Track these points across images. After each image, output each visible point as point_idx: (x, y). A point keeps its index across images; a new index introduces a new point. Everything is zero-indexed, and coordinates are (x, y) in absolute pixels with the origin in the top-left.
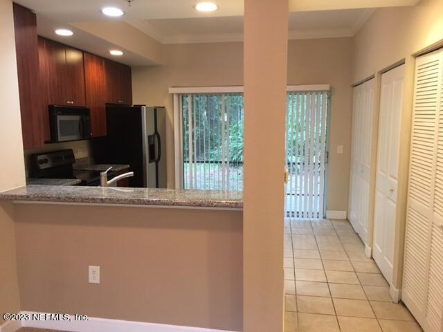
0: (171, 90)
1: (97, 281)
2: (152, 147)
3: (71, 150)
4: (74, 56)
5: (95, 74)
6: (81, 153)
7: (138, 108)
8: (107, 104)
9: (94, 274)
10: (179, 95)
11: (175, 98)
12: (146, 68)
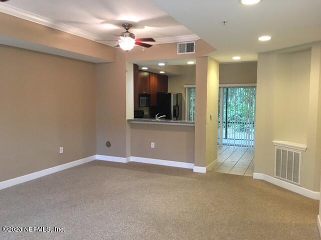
0: (185, 86)
1: (154, 147)
2: (175, 111)
3: (143, 111)
4: (146, 74)
5: (153, 81)
6: (146, 113)
7: (170, 94)
8: (157, 93)
9: (153, 145)
10: (188, 88)
11: (187, 89)
12: (174, 76)
